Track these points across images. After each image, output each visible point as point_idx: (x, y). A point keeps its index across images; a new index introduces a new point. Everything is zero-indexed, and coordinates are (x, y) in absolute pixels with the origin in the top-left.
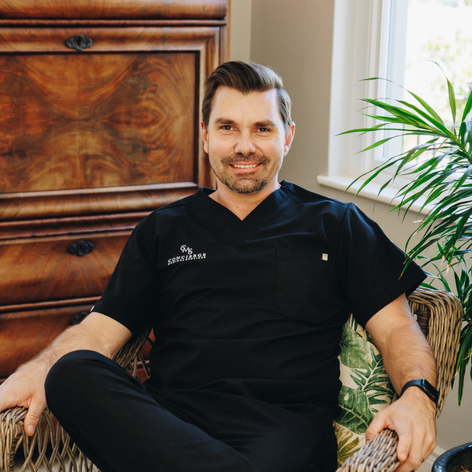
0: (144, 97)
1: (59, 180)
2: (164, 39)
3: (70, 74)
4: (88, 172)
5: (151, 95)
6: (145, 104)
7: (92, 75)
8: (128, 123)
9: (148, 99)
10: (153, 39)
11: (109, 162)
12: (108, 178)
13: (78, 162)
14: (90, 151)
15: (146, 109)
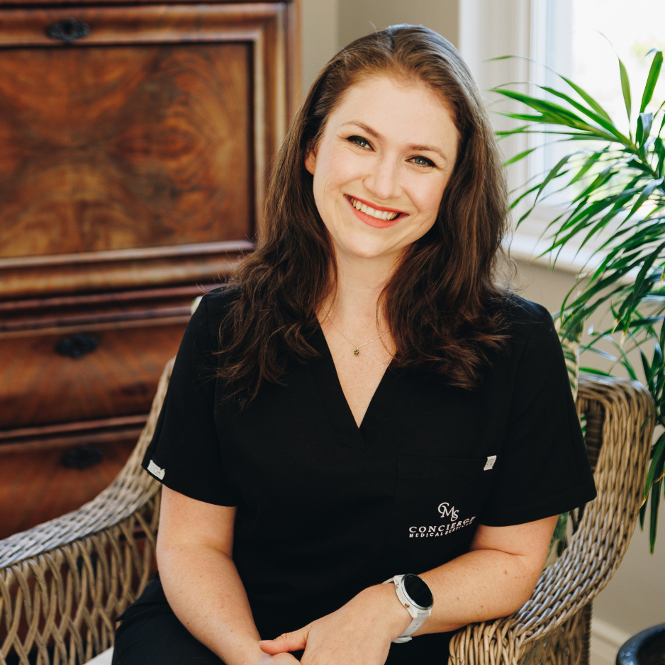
0: (170, 111)
1: (42, 240)
2: (199, 23)
3: (55, 79)
4: (87, 227)
5: (180, 109)
6: (172, 122)
7: (89, 80)
8: (146, 152)
9: (177, 115)
10: (181, 23)
11: (117, 213)
12: (118, 237)
13: (70, 213)
14: (89, 196)
15: (174, 130)
